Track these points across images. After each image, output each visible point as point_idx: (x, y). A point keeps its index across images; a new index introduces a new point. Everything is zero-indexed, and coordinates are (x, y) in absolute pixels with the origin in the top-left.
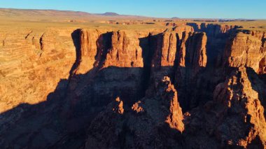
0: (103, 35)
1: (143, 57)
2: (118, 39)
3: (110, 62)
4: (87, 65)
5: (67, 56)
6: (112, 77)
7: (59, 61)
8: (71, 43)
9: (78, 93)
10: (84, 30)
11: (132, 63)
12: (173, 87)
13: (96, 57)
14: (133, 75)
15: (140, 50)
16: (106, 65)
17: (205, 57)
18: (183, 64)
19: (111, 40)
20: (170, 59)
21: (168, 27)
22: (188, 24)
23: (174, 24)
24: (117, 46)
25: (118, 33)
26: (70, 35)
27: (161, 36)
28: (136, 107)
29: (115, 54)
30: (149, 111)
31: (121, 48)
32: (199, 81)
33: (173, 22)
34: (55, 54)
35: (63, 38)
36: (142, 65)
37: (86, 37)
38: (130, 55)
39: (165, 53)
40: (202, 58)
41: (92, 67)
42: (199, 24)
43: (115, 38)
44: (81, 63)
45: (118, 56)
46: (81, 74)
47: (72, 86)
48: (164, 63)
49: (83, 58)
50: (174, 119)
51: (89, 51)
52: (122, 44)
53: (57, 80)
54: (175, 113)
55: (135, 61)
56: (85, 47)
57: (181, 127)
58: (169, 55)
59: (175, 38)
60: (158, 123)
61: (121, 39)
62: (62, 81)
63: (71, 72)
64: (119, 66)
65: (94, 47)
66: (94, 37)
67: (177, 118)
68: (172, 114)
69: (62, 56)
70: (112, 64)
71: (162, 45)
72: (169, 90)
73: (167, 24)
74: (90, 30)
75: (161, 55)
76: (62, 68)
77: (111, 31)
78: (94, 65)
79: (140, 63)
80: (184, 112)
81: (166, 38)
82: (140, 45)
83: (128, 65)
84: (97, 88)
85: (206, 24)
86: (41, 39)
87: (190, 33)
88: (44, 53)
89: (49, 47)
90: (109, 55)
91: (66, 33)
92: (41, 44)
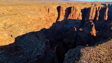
0: (68, 8)
1: (82, 16)
2: (74, 9)
3: (70, 17)
4: (62, 18)
5: (55, 15)
6: (70, 23)
7: (53, 17)
8: (56, 11)
9: (59, 27)
10: (62, 6)
11: (78, 18)
12: (93, 23)
13: (65, 16)
14: (78, 22)
15: (81, 13)
16: (69, 19)
17: (107, 16)
18: (97, 19)
19: (71, 10)
20: (93, 17)
21: (92, 5)
22: (102, 4)
23: (95, 4)
24: (73, 12)
25: (74, 7)
26: (56, 8)
27: (90, 8)
28: (80, 29)
29: (72, 15)
30: (85, 30)
31: (74, 13)
32: (103, 25)
33: (94, 3)
34: (52, 14)
35: (55, 9)
36: (81, 19)
37: (62, 9)
38: (77, 15)
39: (91, 15)
40: (106, 17)
41: (63, 19)
42: (107, 4)
43: (72, 9)
44: (60, 18)
45: (73, 15)
46: (60, 21)
47: (57, 25)
48: (90, 18)
49: (60, 16)
50: (93, 32)
51: (63, 14)
52: (74, 11)
53: (53, 23)
54: (93, 31)
55: (79, 17)
56: (61, 12)
57: (95, 35)
59: (95, 9)
60: (88, 33)
61: (75, 9)
63: (56, 21)
64: (73, 19)
65: (64, 12)
66: (65, 9)
67: (94, 32)
68: (92, 31)
69: (54, 15)
70: (70, 18)
71: (90, 12)
72: (92, 24)
73: (92, 4)
74: (64, 6)
75: (89, 15)
76: (54, 19)
77: (70, 6)
78: (64, 19)
79: (81, 18)
80: (96, 31)
81: (92, 9)
82: (81, 12)
83: (76, 19)
84: (65, 26)
85: (111, 4)
86: (49, 9)
87: (101, 7)
88: (49, 14)
89: (51, 12)
90: (69, 15)
91: (55, 7)
92: (49, 11)
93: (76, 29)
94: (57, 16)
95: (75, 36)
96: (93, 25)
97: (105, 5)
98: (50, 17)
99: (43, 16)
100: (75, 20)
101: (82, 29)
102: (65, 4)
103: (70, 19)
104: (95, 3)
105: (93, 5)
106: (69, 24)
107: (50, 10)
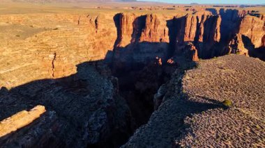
0: (139, 18)
2: (151, 21)
3: (144, 38)
4: (126, 40)
5: (111, 34)
6: (145, 50)
7: (107, 37)
8: (113, 24)
10: (125, 14)
11: (161, 39)
12: (195, 48)
13: (132, 35)
14: (162, 48)
15: (167, 29)
16: (141, 41)
17: (219, 34)
18: (201, 40)
19: (145, 21)
20: (191, 36)
21: (187, 12)
22: (207, 9)
23: (194, 10)
24: (150, 26)
25: (151, 16)
27: (185, 18)
28: (170, 61)
29: (148, 32)
31: (153, 28)
33: (192, 8)
34: (105, 32)
35: (109, 20)
36: (168, 41)
37: (125, 20)
38: (159, 33)
39: (187, 31)
40: (217, 35)
41: (130, 42)
42: (218, 9)
43: (148, 20)
44: (123, 40)
45: (150, 34)
46: (122, 48)
47: (117, 56)
48: (186, 39)
49: (123, 35)
51: (128, 30)
52: (153, 25)
53: (106, 51)
55: (163, 38)
56: (124, 27)
58: (190, 32)
59: (196, 20)
61: (153, 21)
62: (109, 52)
63: (115, 46)
64: (150, 41)
65: (131, 27)
66: (131, 19)
69: (108, 34)
70: (145, 40)
71: (185, 25)
72: (192, 49)
73: (187, 10)
74: (129, 14)
75: (184, 33)
76: (109, 43)
77: (144, 14)
78: (131, 41)
79: (167, 39)
81: (189, 19)
82: (167, 25)
83: (158, 41)
84: (135, 57)
85: (226, 9)
86: (96, 21)
87: (208, 16)
88: (98, 31)
89: (101, 26)
90: (143, 34)
91: (110, 16)
92: (96, 24)
93: (160, 60)
94: (114, 35)
95: (159, 74)
96: (194, 51)
97: (213, 11)
98: (101, 39)
99: (85, 37)
100: (156, 43)
101: (172, 60)
102: (126, 8)
103: (144, 42)
104: (194, 7)
105: (190, 12)
106: (144, 53)
107: (99, 23)
